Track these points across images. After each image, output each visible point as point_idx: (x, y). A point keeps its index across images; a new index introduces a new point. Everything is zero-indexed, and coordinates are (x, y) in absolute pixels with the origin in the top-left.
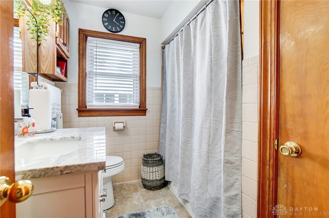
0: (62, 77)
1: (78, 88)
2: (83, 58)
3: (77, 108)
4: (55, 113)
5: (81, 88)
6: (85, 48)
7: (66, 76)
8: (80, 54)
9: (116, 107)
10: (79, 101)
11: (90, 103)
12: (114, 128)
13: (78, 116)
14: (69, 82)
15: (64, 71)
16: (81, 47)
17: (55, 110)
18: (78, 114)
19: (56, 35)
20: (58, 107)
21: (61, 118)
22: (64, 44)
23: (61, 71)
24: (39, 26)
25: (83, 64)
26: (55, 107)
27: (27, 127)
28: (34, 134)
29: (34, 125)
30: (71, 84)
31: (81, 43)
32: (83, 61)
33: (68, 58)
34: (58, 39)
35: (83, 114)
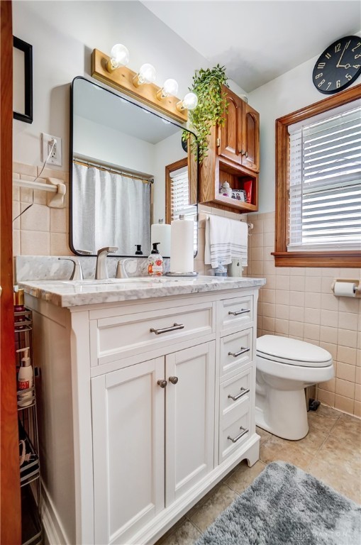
0: (249, 206)
1: (275, 218)
2: (282, 166)
3: (274, 251)
4: (231, 257)
5: (279, 217)
7: (253, 202)
8: (279, 160)
10: (276, 241)
11: (295, 242)
12: (334, 290)
13: (274, 264)
14: (260, 212)
15: (250, 194)
16: (280, 149)
17: (230, 254)
18: (274, 262)
19: (216, 143)
20: (239, 250)
21: (238, 265)
22: (238, 153)
23: (246, 197)
24: (199, 142)
25: (283, 176)
26: (231, 248)
27: (151, 265)
28: (159, 274)
29: (159, 263)
30: (265, 214)
31: (280, 142)
32: (282, 172)
33: (257, 173)
34: (220, 148)
35: (281, 262)
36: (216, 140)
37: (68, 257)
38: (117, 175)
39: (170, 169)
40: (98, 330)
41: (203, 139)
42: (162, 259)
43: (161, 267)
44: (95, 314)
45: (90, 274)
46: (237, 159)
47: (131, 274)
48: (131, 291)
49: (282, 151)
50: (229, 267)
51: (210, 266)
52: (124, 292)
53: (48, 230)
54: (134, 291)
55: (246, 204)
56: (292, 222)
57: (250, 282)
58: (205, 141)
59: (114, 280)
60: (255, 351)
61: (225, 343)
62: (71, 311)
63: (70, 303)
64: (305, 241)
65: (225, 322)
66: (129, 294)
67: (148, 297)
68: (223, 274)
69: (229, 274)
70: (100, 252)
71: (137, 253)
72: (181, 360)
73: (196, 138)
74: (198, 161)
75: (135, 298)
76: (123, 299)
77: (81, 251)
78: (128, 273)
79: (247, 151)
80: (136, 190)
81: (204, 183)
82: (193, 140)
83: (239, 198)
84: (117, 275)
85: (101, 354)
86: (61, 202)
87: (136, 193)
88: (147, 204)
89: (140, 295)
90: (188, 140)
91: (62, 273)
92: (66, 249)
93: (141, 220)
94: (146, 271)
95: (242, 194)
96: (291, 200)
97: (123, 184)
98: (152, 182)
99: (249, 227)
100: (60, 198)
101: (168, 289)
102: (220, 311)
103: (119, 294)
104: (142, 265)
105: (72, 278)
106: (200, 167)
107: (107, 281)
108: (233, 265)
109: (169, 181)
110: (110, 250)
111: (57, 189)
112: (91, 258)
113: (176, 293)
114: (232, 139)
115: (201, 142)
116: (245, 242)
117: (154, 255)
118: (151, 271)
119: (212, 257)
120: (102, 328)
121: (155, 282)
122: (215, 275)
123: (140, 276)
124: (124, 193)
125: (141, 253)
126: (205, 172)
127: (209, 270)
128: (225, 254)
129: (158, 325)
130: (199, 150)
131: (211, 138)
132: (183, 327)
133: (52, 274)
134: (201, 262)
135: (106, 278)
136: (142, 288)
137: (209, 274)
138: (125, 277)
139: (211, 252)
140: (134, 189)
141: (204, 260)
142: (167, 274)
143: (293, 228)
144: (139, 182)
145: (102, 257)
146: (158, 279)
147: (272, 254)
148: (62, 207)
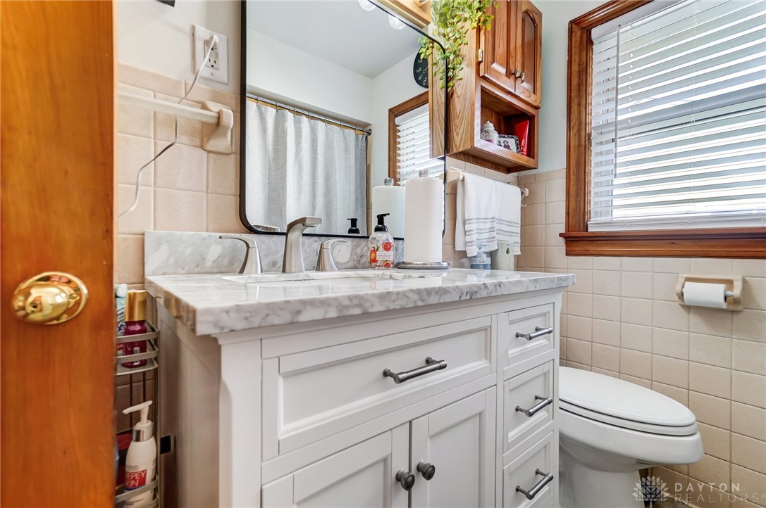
0: (523, 159)
1: (565, 180)
2: (579, 96)
3: (563, 231)
4: (496, 239)
5: (572, 177)
6: (585, 65)
7: (531, 153)
8: (573, 87)
9: (695, 223)
10: (568, 214)
11: (600, 216)
12: (681, 295)
13: (564, 251)
14: (542, 169)
15: (525, 142)
16: (575, 68)
17: (494, 234)
18: (564, 248)
19: (477, 57)
20: (506, 228)
21: (508, 252)
22: (509, 74)
23: (519, 145)
24: (448, 57)
25: (580, 112)
26: (497, 226)
27: (375, 251)
28: (387, 265)
29: (387, 247)
30: (549, 173)
31: (575, 58)
32: (579, 104)
33: (537, 108)
34: (482, 66)
35: (578, 248)
36: (477, 50)
37: (238, 235)
38: (320, 122)
39: (395, 112)
40: (281, 380)
41: (455, 53)
42: (391, 241)
43: (391, 253)
44: (274, 346)
45: (274, 264)
46: (507, 84)
47: (342, 264)
48: (350, 298)
49: (580, 72)
50: (492, 254)
51: (464, 254)
52: (336, 299)
53: (205, 189)
54: (356, 297)
55: (519, 155)
56: (596, 183)
57: (552, 280)
58: (457, 56)
59: (314, 274)
60: (556, 402)
61: (510, 391)
62: (220, 342)
63: (216, 325)
64: (618, 214)
65: (512, 352)
66: (347, 303)
67: (382, 309)
68: (485, 267)
69: (494, 266)
70: (291, 226)
71: (350, 231)
72: (438, 429)
73: (444, 51)
74: (447, 88)
75: (358, 311)
76: (332, 314)
77: (259, 227)
78: (337, 263)
79: (523, 71)
80: (346, 144)
81: (455, 122)
82: (437, 55)
83: (507, 147)
84: (319, 266)
85: (286, 429)
86: (225, 142)
87: (347, 149)
88: (361, 164)
89: (367, 305)
90: (430, 58)
91: (226, 261)
92: (235, 221)
93: (353, 188)
94: (366, 259)
95: (512, 142)
96: (595, 149)
97: (327, 136)
98: (370, 134)
99: (522, 193)
100: (225, 135)
101: (419, 292)
102: (504, 331)
103: (324, 303)
104: (359, 251)
105: (242, 272)
106: (449, 97)
107: (301, 276)
108: (499, 251)
109: (393, 131)
110: (308, 222)
111: (219, 118)
112: (275, 237)
113: (434, 300)
114: (501, 50)
115: (452, 57)
116: (516, 216)
117: (379, 234)
118: (374, 260)
119: (468, 238)
120: (287, 376)
121: (382, 278)
122: (472, 267)
123: (355, 268)
124: (329, 147)
125: (357, 231)
126: (457, 104)
127: (461, 259)
128: (486, 236)
129: (398, 364)
130: (447, 69)
131: (469, 51)
132: (445, 366)
133: (209, 264)
134: (450, 247)
135: (301, 271)
136: (370, 292)
137: (462, 266)
138: (332, 270)
139: (465, 232)
140: (343, 143)
141: (454, 244)
142: (399, 266)
143: (596, 194)
144: (351, 134)
145: (295, 235)
146: (388, 272)
147: (561, 235)
148: (229, 151)
